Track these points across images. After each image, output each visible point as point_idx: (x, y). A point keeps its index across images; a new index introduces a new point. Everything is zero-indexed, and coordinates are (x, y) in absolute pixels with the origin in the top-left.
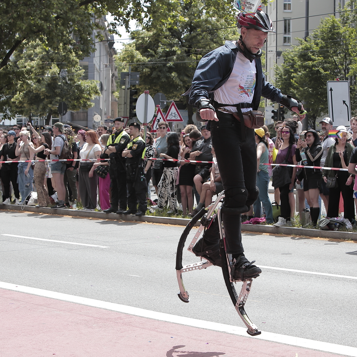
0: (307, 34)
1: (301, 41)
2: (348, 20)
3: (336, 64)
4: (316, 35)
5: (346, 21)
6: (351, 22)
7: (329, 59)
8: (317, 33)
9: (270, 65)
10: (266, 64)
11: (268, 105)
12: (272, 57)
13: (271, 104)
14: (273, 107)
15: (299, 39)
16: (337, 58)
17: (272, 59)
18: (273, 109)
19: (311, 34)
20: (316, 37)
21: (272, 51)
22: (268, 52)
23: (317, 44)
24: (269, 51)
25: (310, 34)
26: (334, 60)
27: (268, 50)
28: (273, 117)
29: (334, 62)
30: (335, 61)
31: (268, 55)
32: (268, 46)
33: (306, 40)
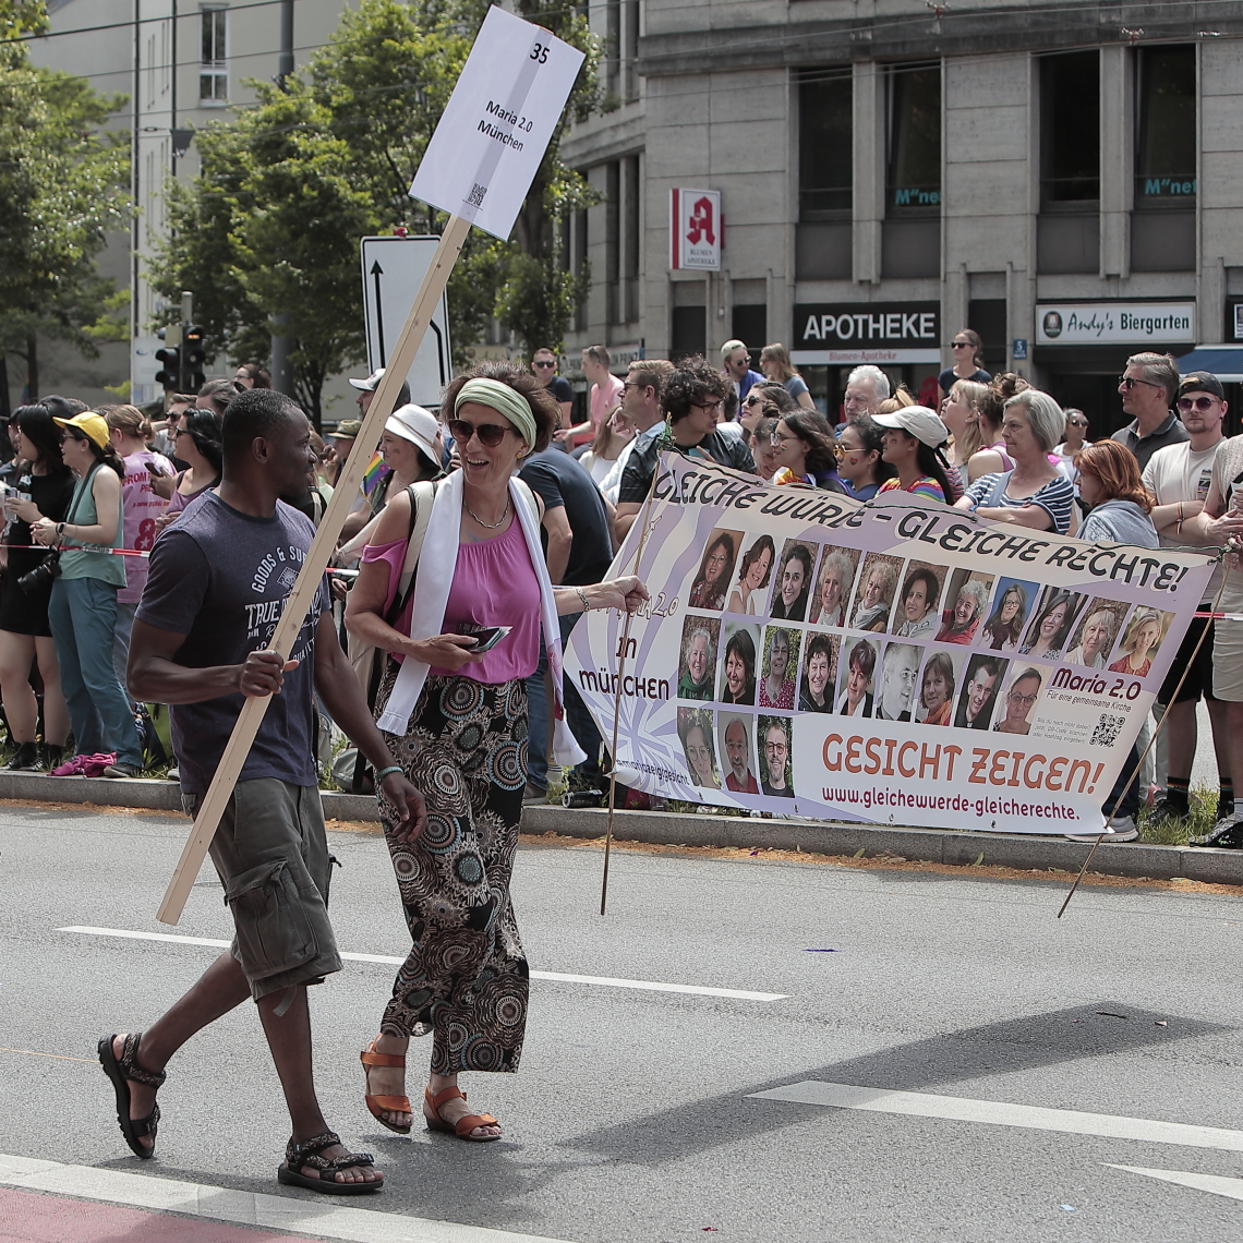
0: (288, 65)
1: (267, 91)
2: (441, 11)
3: (397, 174)
4: (321, 67)
5: (435, 14)
6: (455, 18)
7: (373, 158)
8: (325, 61)
9: (150, 182)
10: (137, 180)
11: (141, 332)
12: (157, 153)
13: (155, 328)
14: (162, 337)
15: (257, 82)
16: (402, 154)
17: (157, 161)
18: (161, 345)
19: (304, 65)
20: (321, 74)
21: (156, 130)
22: (142, 134)
23: (325, 101)
24: (146, 130)
25: (298, 66)
26: (389, 158)
27: (143, 125)
28: (160, 377)
29: (389, 169)
30: (392, 163)
31: (141, 142)
32: (143, 109)
33: (282, 87)
